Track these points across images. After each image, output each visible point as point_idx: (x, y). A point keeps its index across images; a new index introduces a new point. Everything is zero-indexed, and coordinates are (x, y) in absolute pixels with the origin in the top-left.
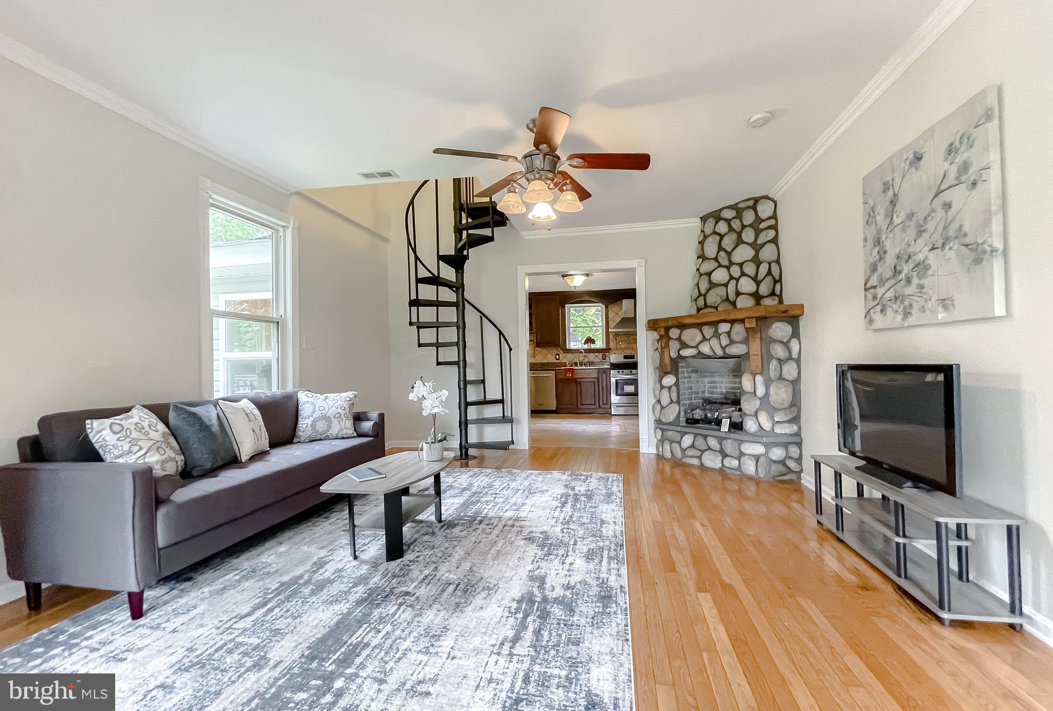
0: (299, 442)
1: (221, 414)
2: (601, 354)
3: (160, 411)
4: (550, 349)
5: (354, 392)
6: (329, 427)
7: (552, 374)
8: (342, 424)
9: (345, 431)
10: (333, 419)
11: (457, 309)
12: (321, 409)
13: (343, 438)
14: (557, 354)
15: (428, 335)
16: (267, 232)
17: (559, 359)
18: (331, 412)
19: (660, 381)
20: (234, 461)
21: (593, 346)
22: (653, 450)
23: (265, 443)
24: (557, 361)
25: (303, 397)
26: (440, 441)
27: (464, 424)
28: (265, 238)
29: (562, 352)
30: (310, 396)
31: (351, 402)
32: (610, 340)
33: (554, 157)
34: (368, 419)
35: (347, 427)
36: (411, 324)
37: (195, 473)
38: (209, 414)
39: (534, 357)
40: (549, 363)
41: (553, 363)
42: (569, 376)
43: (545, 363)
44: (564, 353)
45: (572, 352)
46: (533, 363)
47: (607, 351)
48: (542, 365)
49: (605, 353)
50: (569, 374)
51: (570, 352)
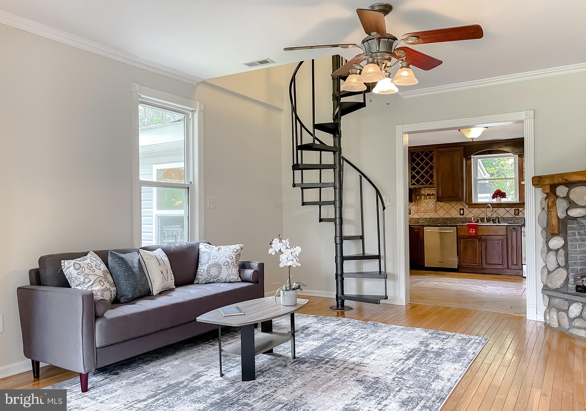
0: (198, 283)
1: (141, 259)
2: (513, 209)
3: (103, 255)
4: (453, 204)
5: (241, 245)
6: (220, 272)
7: (452, 231)
8: (230, 270)
9: (231, 277)
10: (223, 266)
11: (334, 171)
12: (215, 257)
13: (230, 282)
14: (461, 209)
15: (311, 195)
16: (181, 116)
17: (463, 214)
18: (221, 261)
19: (547, 242)
20: (148, 294)
21: (503, 200)
22: (541, 318)
23: (171, 282)
24: (461, 216)
25: (203, 247)
26: (294, 289)
27: (340, 277)
28: (180, 120)
29: (467, 207)
30: (208, 247)
31: (237, 253)
33: (388, 38)
34: (250, 268)
35: (233, 273)
36: (294, 185)
37: (122, 300)
38: (132, 259)
39: (436, 212)
40: (452, 218)
41: (457, 218)
42: (472, 233)
43: (448, 218)
44: (469, 208)
45: (479, 206)
46: (435, 218)
47: (521, 206)
48: (445, 221)
49: (518, 208)
50: (472, 231)
51: (476, 206)
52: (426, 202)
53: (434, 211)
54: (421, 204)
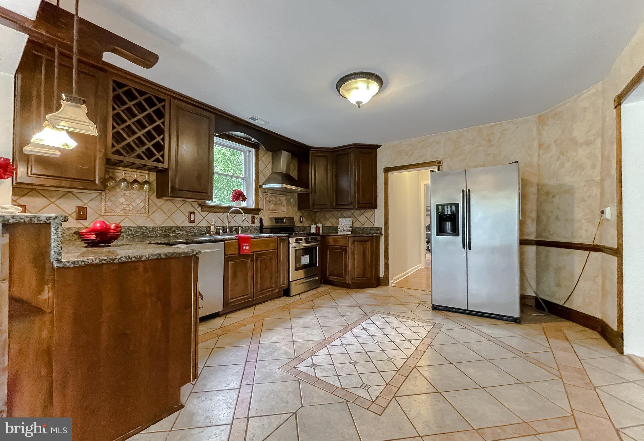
2: (250, 215)
4: (179, 203)
14: (191, 213)
17: (194, 221)
21: (243, 204)
24: (191, 225)
29: (199, 209)
32: (260, 199)
39: (148, 217)
40: (177, 228)
41: (186, 227)
42: (246, 249)
43: (171, 228)
44: (202, 211)
45: (216, 210)
46: (146, 227)
47: (257, 212)
48: (165, 232)
49: (255, 215)
50: (246, 246)
51: (212, 209)
52: (128, 195)
53: (145, 213)
54: (113, 199)
